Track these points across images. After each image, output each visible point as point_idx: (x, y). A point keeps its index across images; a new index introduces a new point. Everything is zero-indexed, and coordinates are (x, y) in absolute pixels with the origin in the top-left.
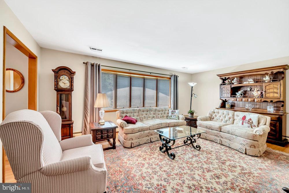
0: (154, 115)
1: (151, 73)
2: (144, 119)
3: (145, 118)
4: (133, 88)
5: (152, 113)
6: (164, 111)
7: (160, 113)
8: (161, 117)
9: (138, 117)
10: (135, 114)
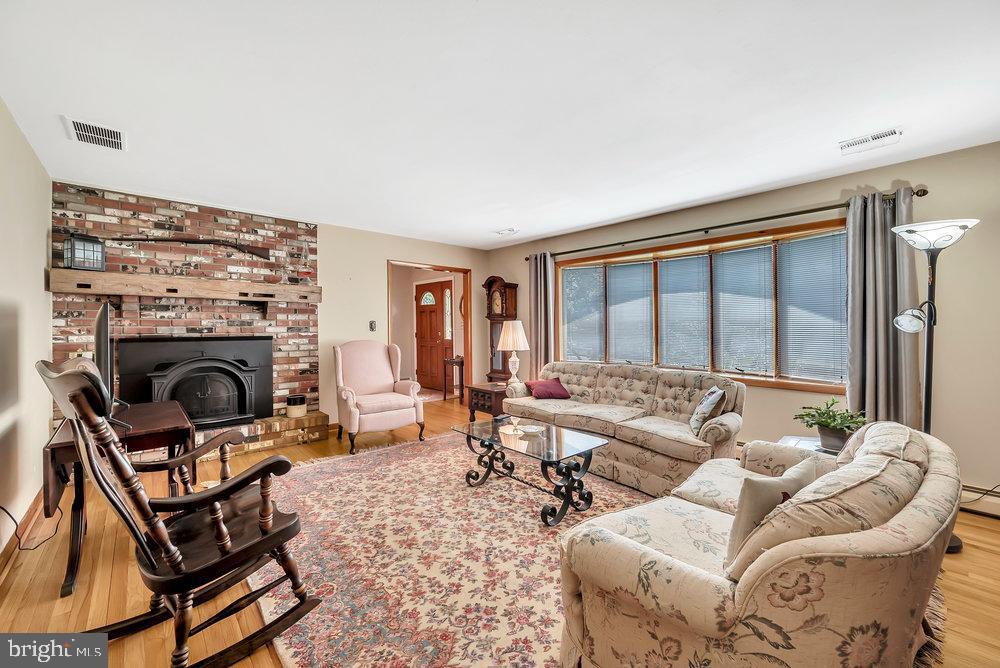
0: (644, 397)
1: (706, 230)
2: (602, 400)
3: (606, 397)
4: (665, 298)
5: (639, 385)
6: (688, 389)
7: (671, 392)
8: (667, 410)
9: (590, 390)
10: (585, 380)
